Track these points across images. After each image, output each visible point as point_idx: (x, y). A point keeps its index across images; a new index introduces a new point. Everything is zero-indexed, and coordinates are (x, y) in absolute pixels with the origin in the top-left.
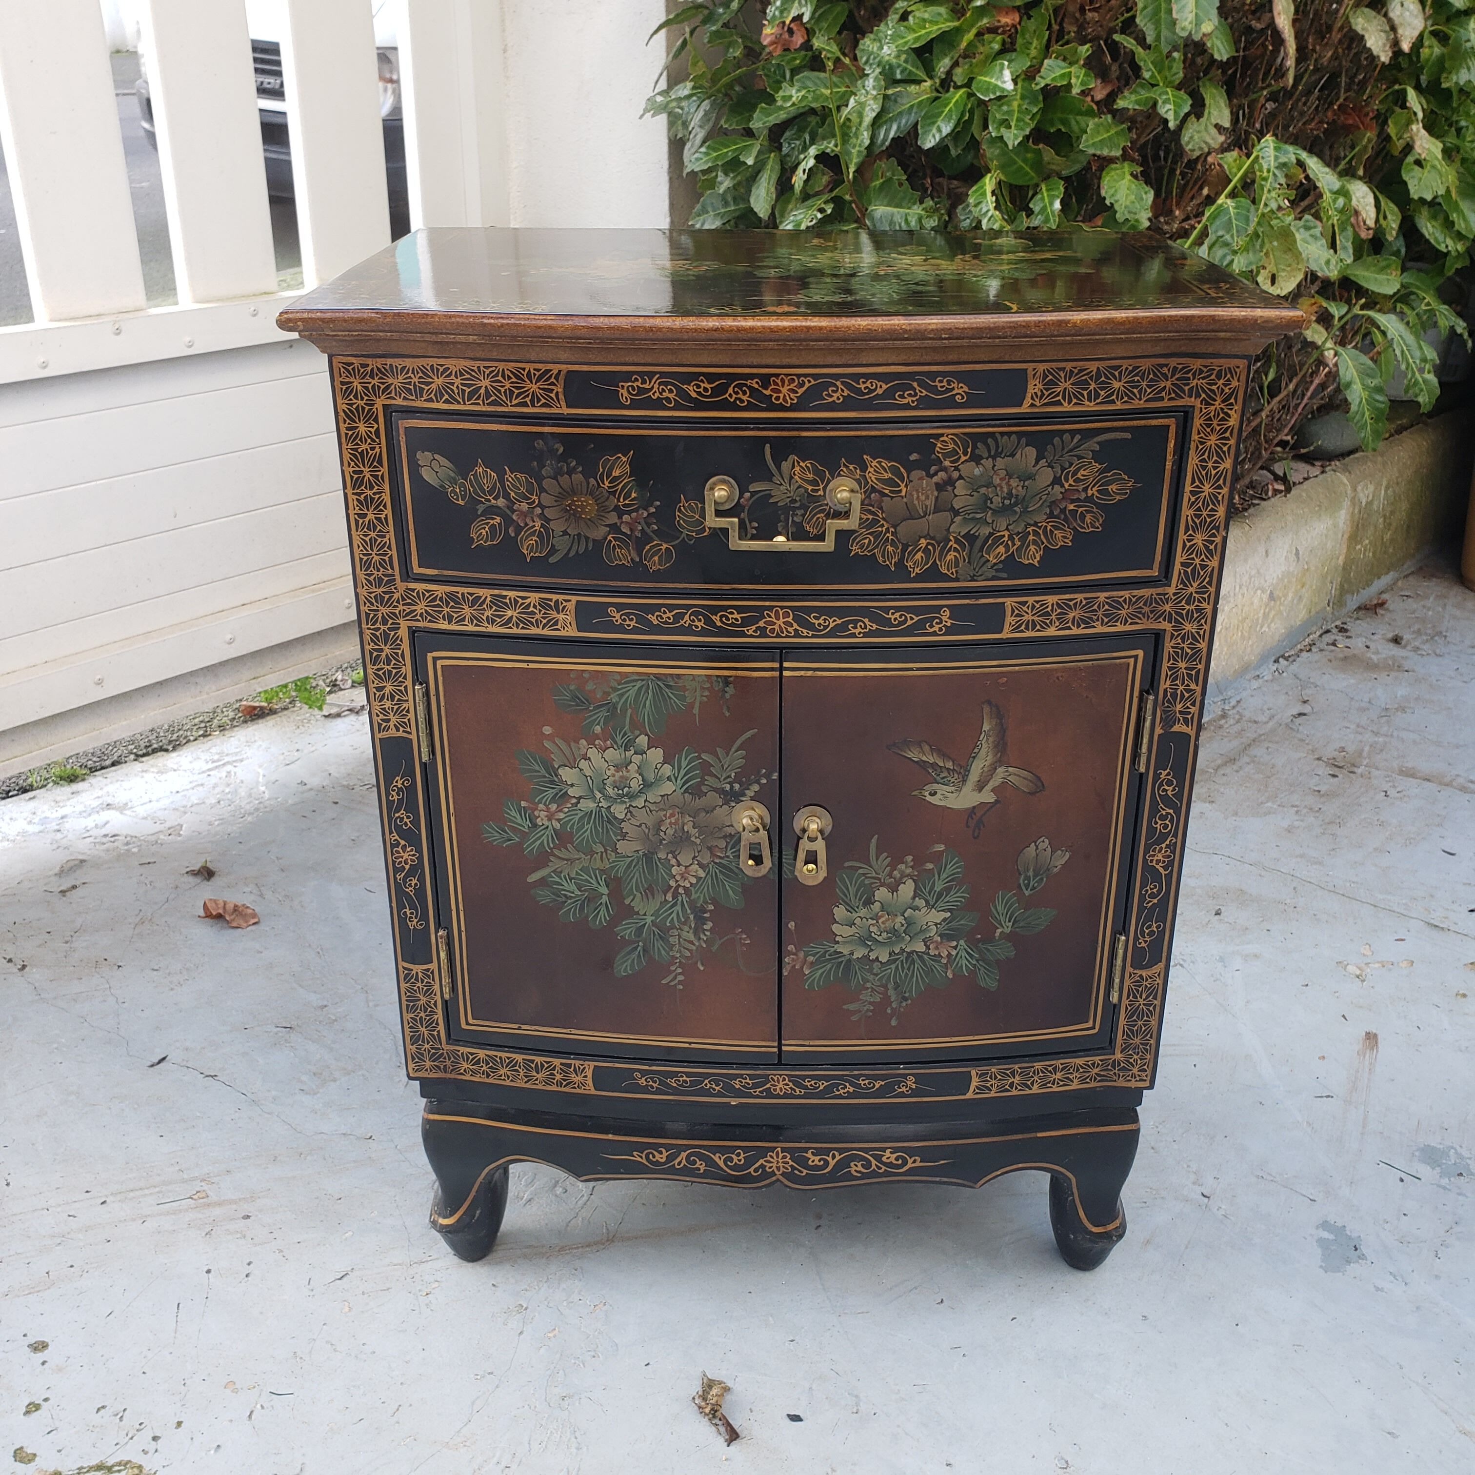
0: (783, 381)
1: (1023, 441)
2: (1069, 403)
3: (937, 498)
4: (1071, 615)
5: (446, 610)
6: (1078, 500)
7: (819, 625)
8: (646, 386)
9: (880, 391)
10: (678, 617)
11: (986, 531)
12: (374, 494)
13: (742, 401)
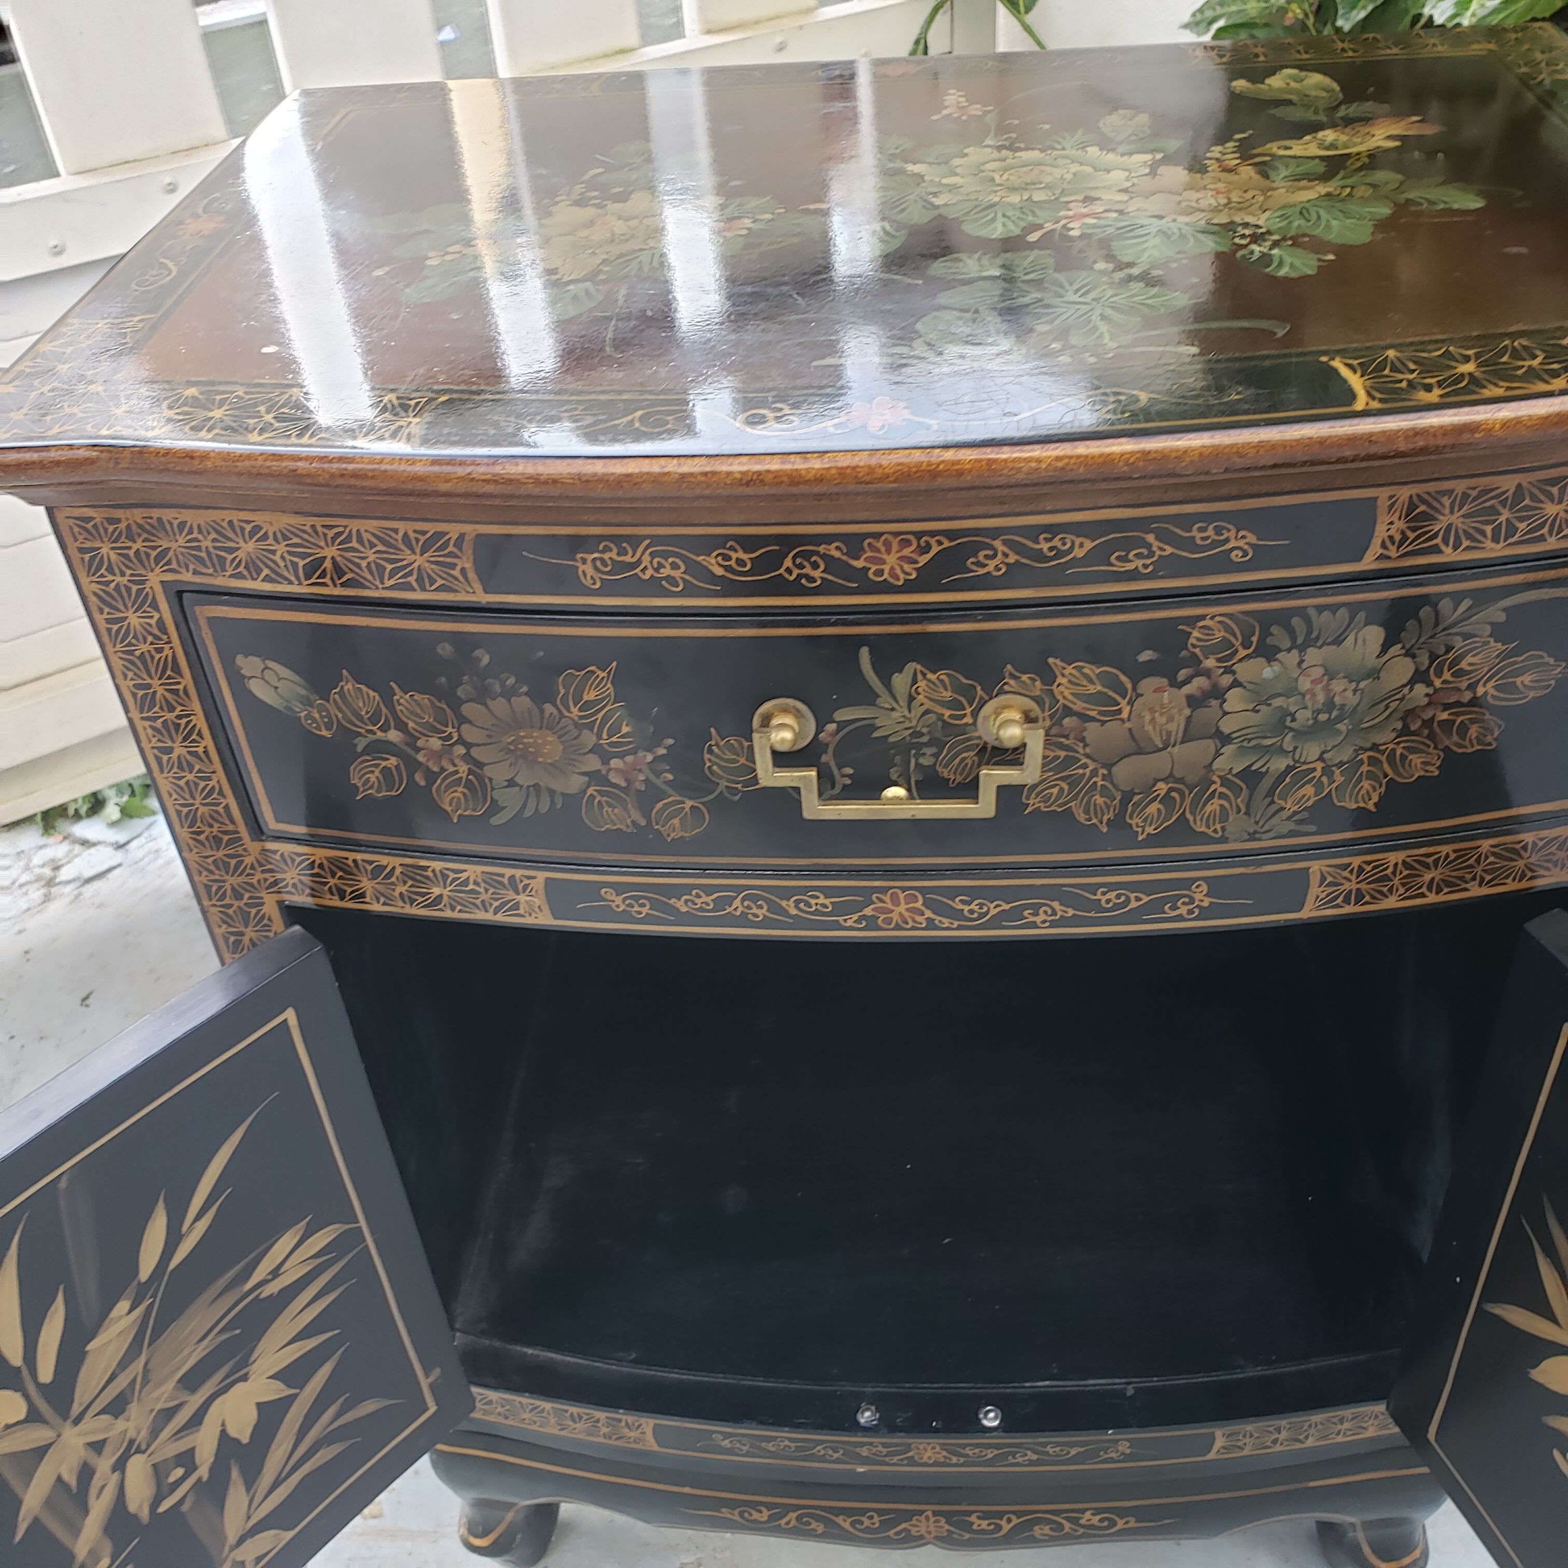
0: (888, 545)
1: (1362, 616)
2: (1455, 548)
3: (1189, 719)
4: (1428, 877)
5: (332, 882)
6: (1458, 704)
7: (972, 912)
8: (628, 559)
9: (1079, 553)
10: (721, 903)
11: (1279, 764)
12: (179, 717)
13: (812, 580)
